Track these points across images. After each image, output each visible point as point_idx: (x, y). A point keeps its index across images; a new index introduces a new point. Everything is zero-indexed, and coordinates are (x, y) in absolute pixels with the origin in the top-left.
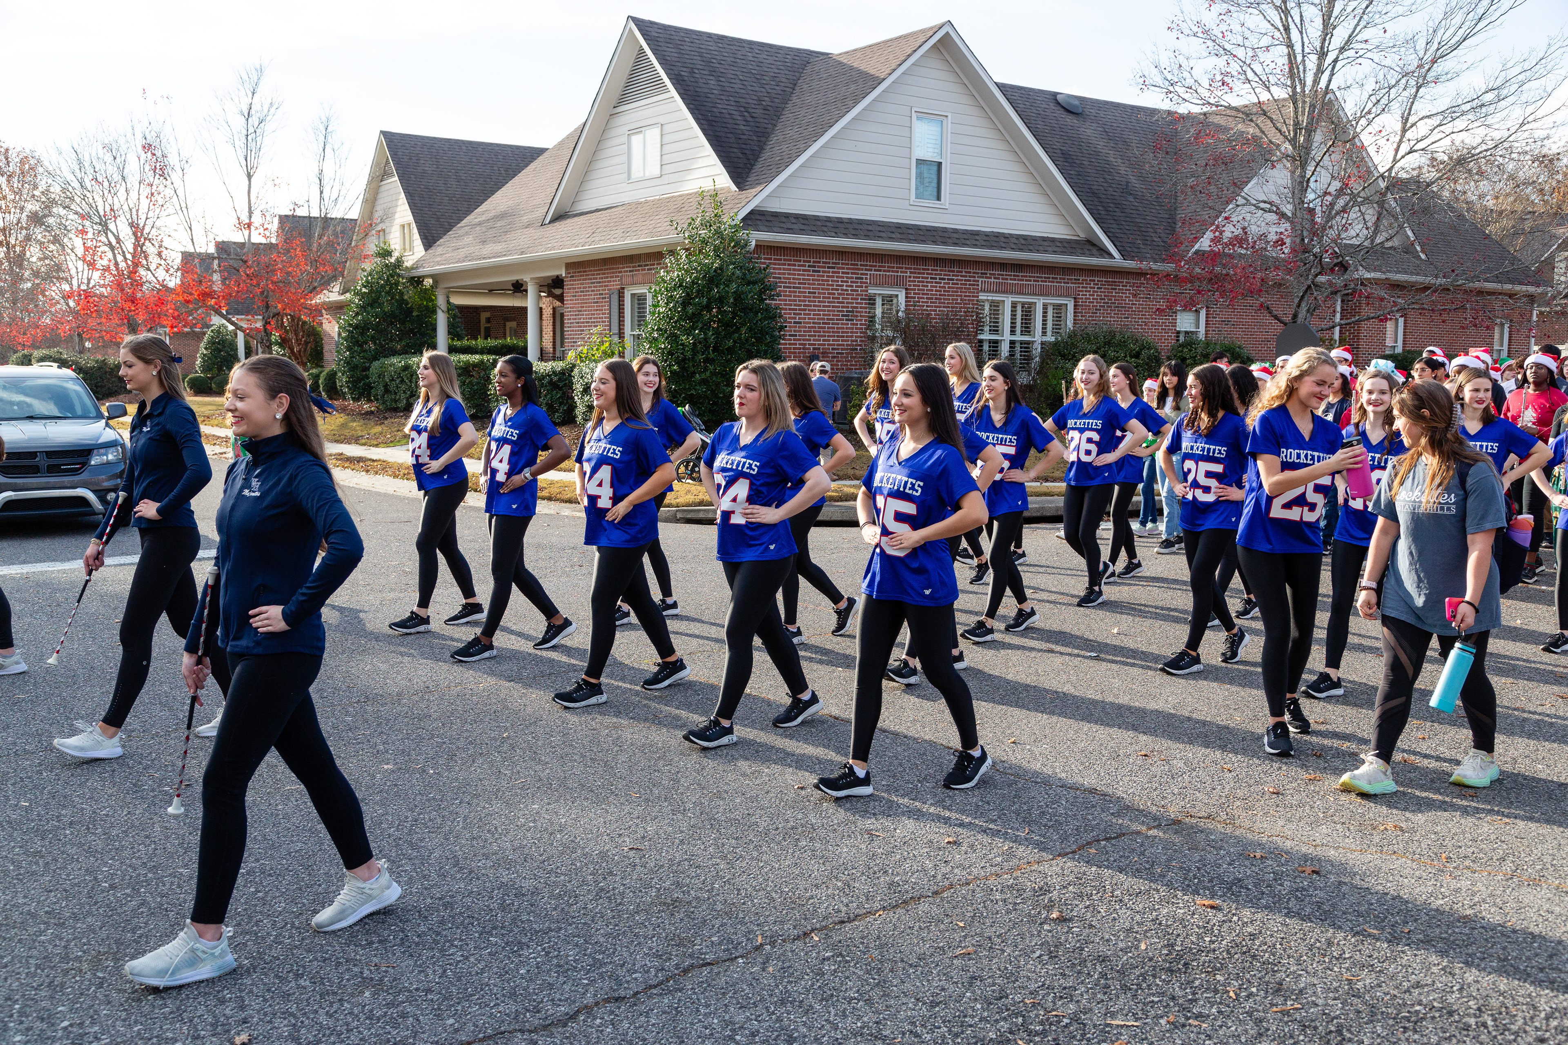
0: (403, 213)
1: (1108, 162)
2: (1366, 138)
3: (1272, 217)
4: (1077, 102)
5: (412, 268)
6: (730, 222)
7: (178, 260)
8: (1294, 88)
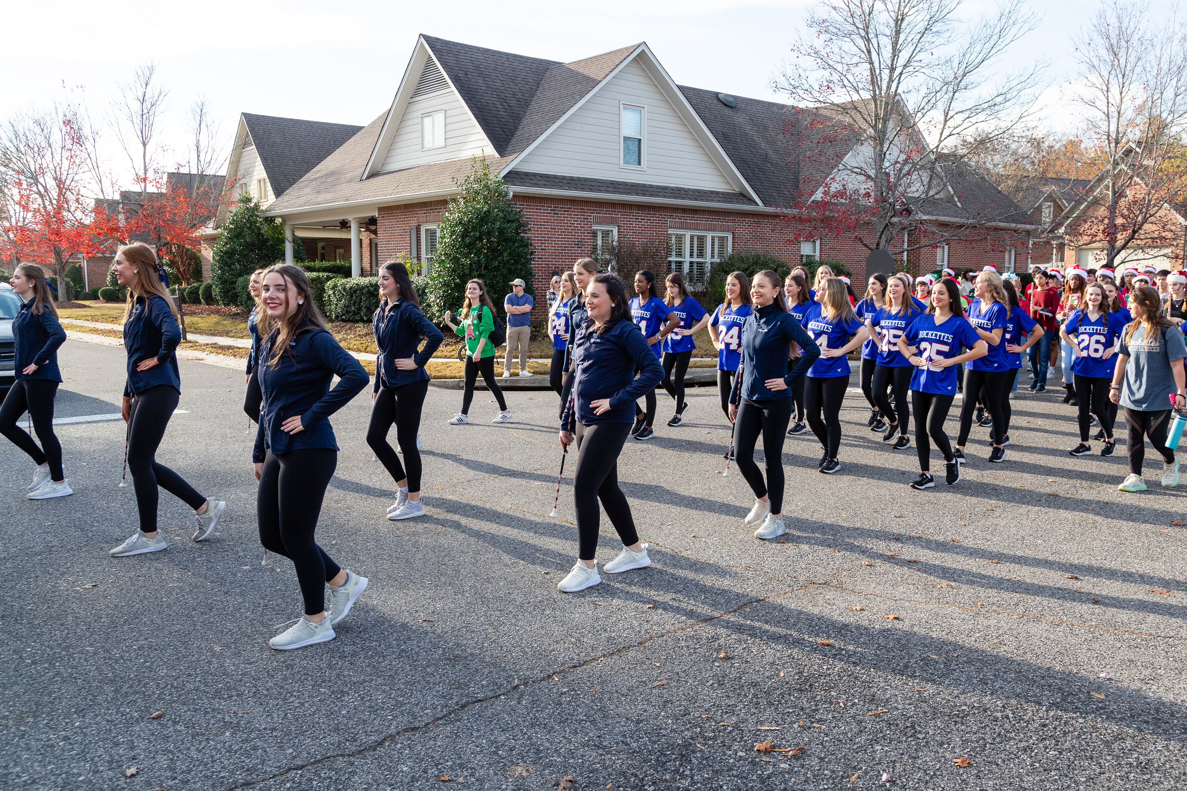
0: (260, 172)
1: (753, 140)
2: (921, 126)
3: (862, 178)
4: (732, 100)
5: (267, 211)
6: (495, 179)
7: (92, 204)
8: (874, 91)
